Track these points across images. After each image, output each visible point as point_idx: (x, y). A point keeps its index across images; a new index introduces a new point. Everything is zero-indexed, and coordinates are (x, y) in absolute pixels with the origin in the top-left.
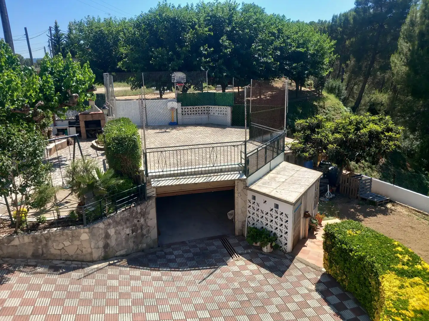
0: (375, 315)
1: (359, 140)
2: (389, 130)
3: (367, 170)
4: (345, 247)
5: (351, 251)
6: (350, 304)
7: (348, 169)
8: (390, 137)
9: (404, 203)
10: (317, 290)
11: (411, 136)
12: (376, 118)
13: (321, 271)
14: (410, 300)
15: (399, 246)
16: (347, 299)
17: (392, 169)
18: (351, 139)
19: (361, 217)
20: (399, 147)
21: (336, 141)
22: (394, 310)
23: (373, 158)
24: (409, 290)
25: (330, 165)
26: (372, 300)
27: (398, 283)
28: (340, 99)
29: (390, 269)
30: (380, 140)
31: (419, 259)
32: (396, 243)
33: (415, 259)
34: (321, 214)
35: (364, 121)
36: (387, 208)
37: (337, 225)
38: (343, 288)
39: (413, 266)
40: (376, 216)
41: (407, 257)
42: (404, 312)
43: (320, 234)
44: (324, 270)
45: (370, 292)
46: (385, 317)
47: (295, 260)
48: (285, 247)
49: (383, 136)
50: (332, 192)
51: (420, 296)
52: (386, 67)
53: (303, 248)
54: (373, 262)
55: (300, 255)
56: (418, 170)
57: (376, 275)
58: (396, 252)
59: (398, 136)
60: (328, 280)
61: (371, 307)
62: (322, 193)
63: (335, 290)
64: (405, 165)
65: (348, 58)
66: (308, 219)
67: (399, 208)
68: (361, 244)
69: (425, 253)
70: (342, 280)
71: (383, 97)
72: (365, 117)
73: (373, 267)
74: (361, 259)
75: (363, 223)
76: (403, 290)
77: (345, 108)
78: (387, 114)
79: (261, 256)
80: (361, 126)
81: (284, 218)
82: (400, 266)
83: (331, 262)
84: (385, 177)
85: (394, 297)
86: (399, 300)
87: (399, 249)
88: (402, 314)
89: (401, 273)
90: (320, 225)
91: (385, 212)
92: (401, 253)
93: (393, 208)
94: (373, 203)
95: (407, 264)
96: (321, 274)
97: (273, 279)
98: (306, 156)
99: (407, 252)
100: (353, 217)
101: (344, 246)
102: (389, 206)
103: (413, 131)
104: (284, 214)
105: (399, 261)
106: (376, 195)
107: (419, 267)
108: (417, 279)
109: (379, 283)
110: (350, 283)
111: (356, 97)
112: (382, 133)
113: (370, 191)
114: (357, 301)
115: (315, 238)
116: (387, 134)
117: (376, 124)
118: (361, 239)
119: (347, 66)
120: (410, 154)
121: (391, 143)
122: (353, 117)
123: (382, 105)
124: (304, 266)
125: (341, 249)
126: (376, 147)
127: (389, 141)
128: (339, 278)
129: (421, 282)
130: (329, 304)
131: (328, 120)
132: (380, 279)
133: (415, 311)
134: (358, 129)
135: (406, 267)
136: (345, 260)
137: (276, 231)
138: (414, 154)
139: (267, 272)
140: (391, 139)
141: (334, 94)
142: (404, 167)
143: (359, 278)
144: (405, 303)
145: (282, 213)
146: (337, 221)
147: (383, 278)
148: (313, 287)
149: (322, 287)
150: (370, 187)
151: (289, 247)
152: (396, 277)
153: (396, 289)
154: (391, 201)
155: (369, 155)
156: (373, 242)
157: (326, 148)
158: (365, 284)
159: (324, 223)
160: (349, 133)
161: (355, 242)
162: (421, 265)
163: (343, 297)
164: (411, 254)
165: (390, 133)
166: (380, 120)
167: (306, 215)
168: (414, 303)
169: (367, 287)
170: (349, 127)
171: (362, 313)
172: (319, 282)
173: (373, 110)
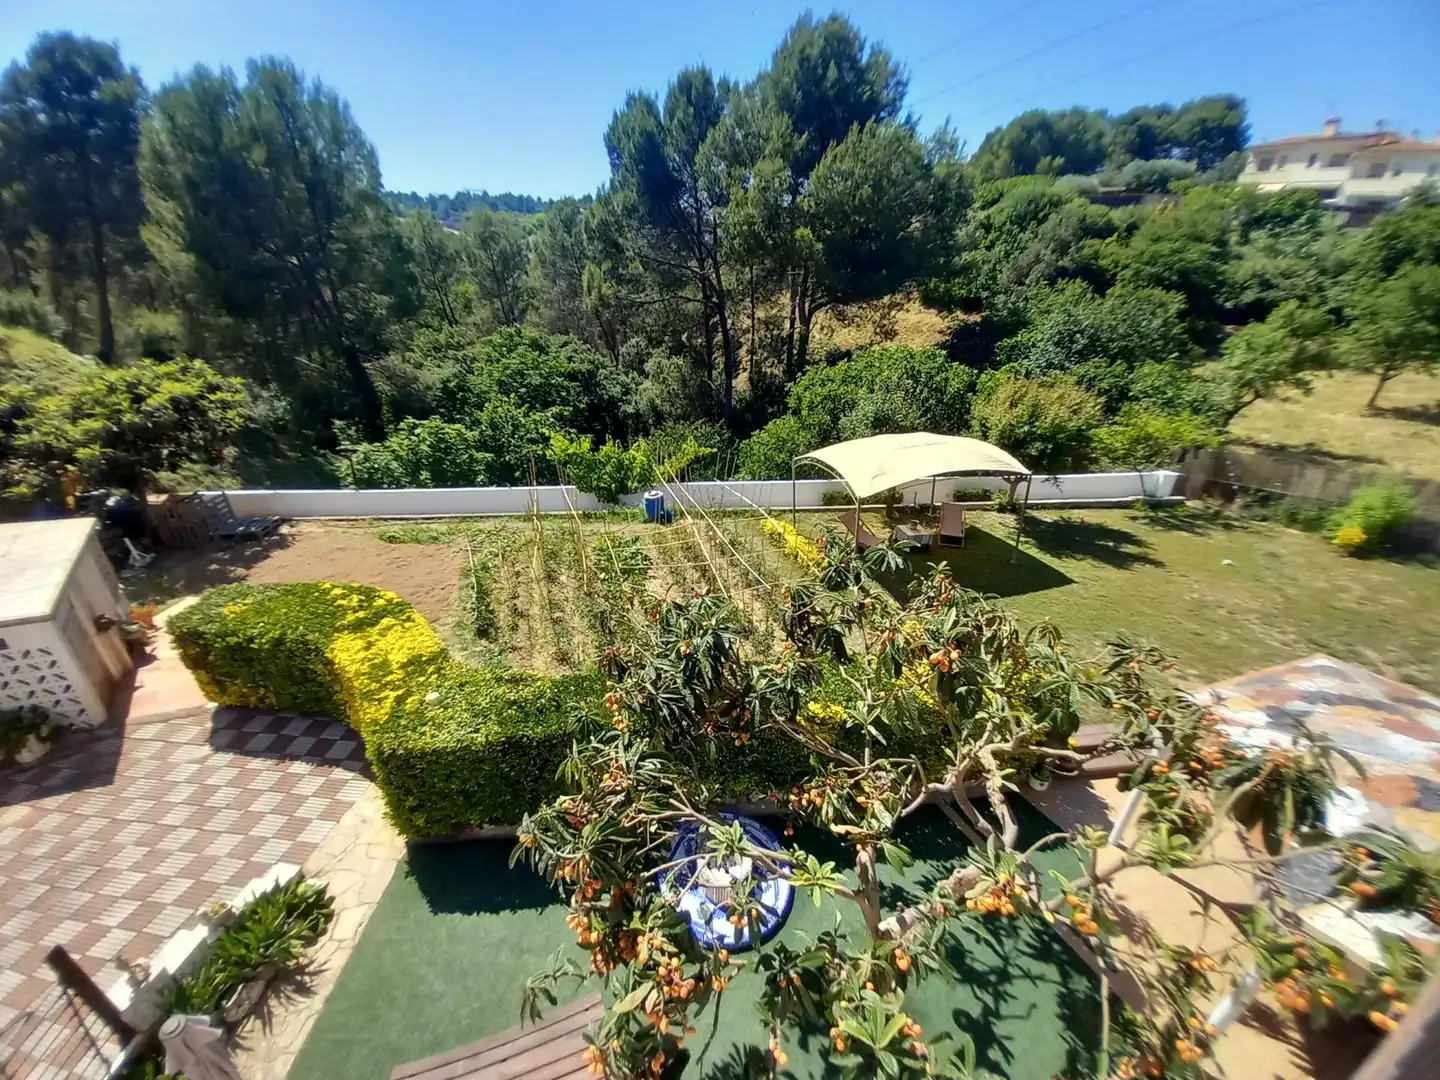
0: (349, 712)
1: (154, 423)
2: (213, 388)
3: (208, 480)
4: (235, 639)
5: (251, 640)
6: (297, 727)
7: (160, 490)
8: (222, 401)
9: (308, 515)
10: (217, 749)
11: (265, 394)
12: (170, 367)
13: (206, 711)
14: (390, 657)
15: (334, 587)
16: (288, 721)
17: (256, 462)
18: (132, 424)
19: (241, 571)
20: (250, 419)
21: (91, 438)
22: (374, 686)
23: (207, 452)
24: (382, 644)
25: (108, 496)
26: (331, 695)
27: (361, 643)
28: (52, 338)
29: (337, 630)
30: (203, 413)
31: (374, 591)
32: (327, 586)
33: (369, 594)
34: (142, 605)
35: (146, 380)
36: (281, 535)
37: (193, 609)
38: (270, 711)
39: (370, 606)
40: (267, 557)
41: (355, 598)
42: (388, 679)
43: (164, 647)
44: (212, 705)
45: (321, 685)
46: (366, 705)
47: (128, 729)
48: (83, 718)
49: (205, 403)
50: (145, 550)
51: (401, 642)
52: (140, 256)
53: (136, 694)
54: (303, 636)
55: (136, 712)
56: (305, 451)
57: (318, 652)
58: (335, 600)
59: (238, 397)
60: (233, 716)
61: (336, 706)
62: (120, 561)
63: (256, 725)
64: (278, 449)
65: (25, 234)
66: (113, 633)
67: (304, 528)
68: (265, 619)
69: (380, 578)
70: (261, 700)
71: (167, 323)
72: (143, 370)
73: (305, 643)
74: (278, 642)
75: (251, 582)
76: (374, 650)
77: (77, 358)
78: (192, 356)
79: (24, 777)
80: (142, 390)
81: (42, 661)
82: (351, 617)
83: (219, 683)
84: (250, 482)
85: (365, 668)
86: (374, 666)
87: (338, 591)
88: (388, 683)
89: (358, 627)
90: (152, 627)
91: (283, 543)
92: (343, 597)
93: (293, 530)
94: (249, 537)
95: (361, 608)
96: (210, 716)
97: (93, 801)
98: (23, 496)
99: (352, 590)
100: (222, 578)
101: (233, 640)
102: (285, 529)
103: (264, 384)
104: (34, 652)
105: (345, 610)
106: (249, 521)
107: (381, 602)
108: (385, 622)
109: (330, 663)
110: (277, 695)
111: (96, 327)
112: (202, 397)
113: (234, 517)
114: (305, 715)
115: (151, 659)
116: (212, 397)
117: (178, 380)
118: (260, 610)
119: (31, 252)
120: (279, 427)
121: (230, 414)
122: (112, 376)
123: (173, 339)
124: (160, 726)
125: (228, 648)
126: (201, 428)
127: (224, 409)
128: (253, 699)
129: (393, 621)
130: (255, 754)
131: (41, 393)
132: (329, 655)
133: (403, 666)
134: (138, 399)
135: (361, 614)
136: (249, 662)
137: (33, 701)
138: (284, 427)
139: (66, 797)
140: (225, 406)
141: (27, 325)
142: (280, 454)
143: (291, 676)
144: (385, 665)
145: (27, 653)
146: (191, 600)
147: (332, 650)
148: (207, 749)
149: (226, 736)
150: (230, 511)
151: (96, 713)
152: (352, 636)
153: (362, 655)
154: (283, 521)
155: (193, 447)
156: (287, 605)
157: (73, 461)
158: (307, 678)
159: (160, 619)
160: (120, 411)
161: (251, 621)
162: (380, 597)
163: (277, 726)
164: (359, 591)
165: (219, 395)
166: (184, 370)
167: (103, 625)
168: (397, 657)
169: (313, 680)
170: (113, 399)
171: (325, 726)
172: (214, 732)
173: (156, 350)
